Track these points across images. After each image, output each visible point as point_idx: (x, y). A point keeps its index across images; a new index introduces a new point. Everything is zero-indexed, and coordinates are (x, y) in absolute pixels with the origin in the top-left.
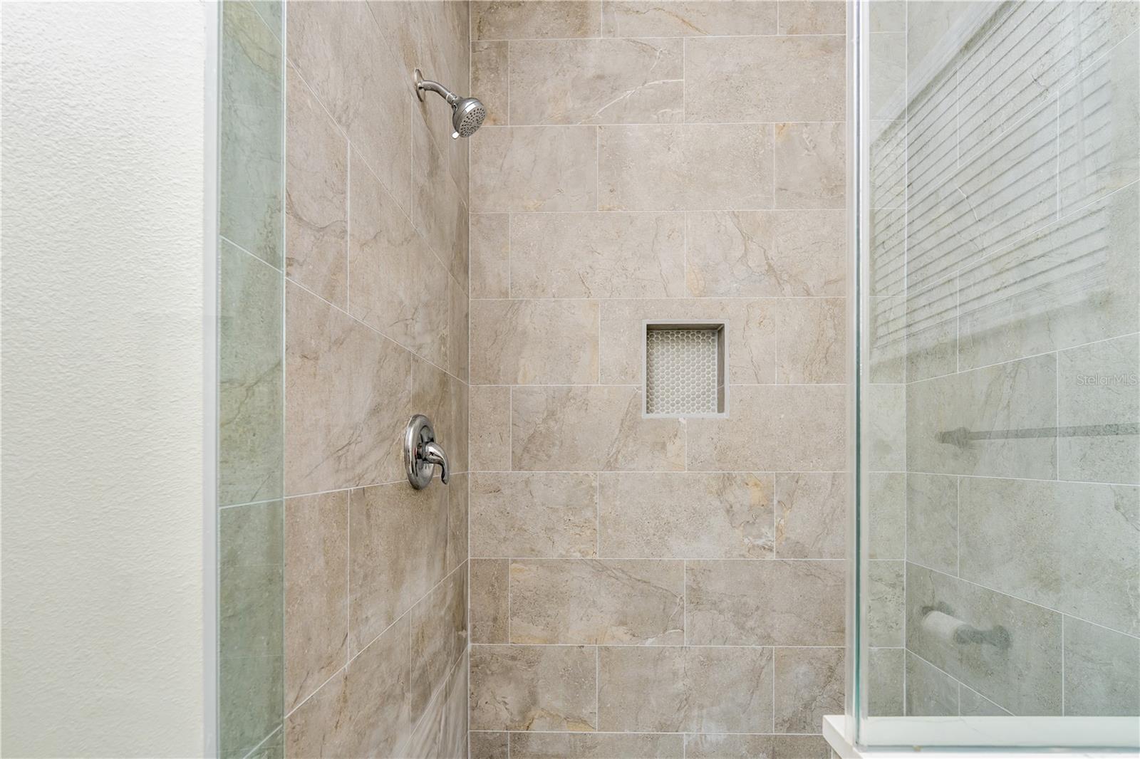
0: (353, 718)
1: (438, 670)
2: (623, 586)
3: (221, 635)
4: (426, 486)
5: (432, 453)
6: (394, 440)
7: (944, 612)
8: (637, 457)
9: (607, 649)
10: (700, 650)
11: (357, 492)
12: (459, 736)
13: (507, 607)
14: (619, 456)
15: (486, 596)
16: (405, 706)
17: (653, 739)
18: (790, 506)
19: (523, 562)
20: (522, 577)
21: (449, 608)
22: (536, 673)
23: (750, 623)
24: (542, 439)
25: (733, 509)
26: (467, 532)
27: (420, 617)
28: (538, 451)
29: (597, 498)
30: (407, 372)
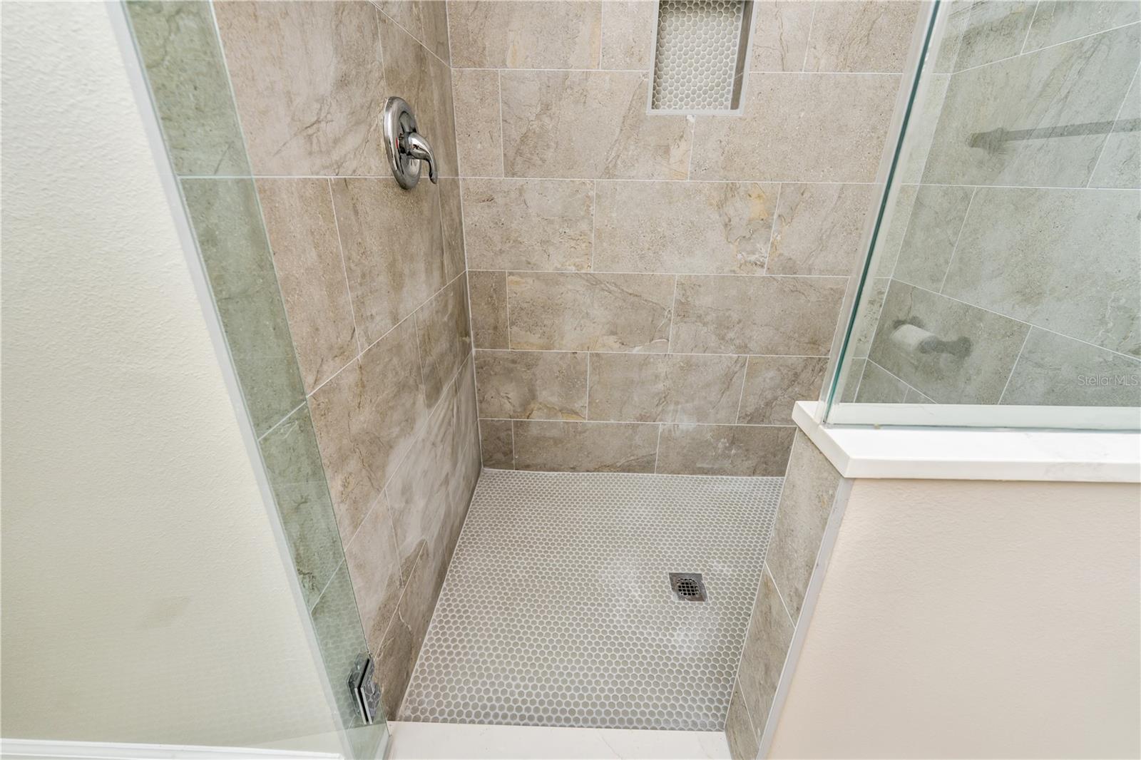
0: (373, 401)
1: (447, 368)
2: (616, 299)
3: (221, 316)
4: (414, 187)
5: (416, 146)
6: (370, 126)
7: (915, 325)
8: (638, 162)
9: (598, 355)
10: (682, 357)
11: (338, 182)
12: (470, 421)
13: (506, 317)
14: (619, 162)
15: (485, 307)
16: (420, 396)
17: (634, 427)
18: (790, 220)
19: (519, 274)
20: (520, 289)
21: (452, 315)
22: (534, 374)
23: (731, 335)
24: (535, 140)
25: (732, 222)
26: (463, 244)
27: (425, 321)
28: (531, 154)
29: (593, 209)
30: (375, 35)
